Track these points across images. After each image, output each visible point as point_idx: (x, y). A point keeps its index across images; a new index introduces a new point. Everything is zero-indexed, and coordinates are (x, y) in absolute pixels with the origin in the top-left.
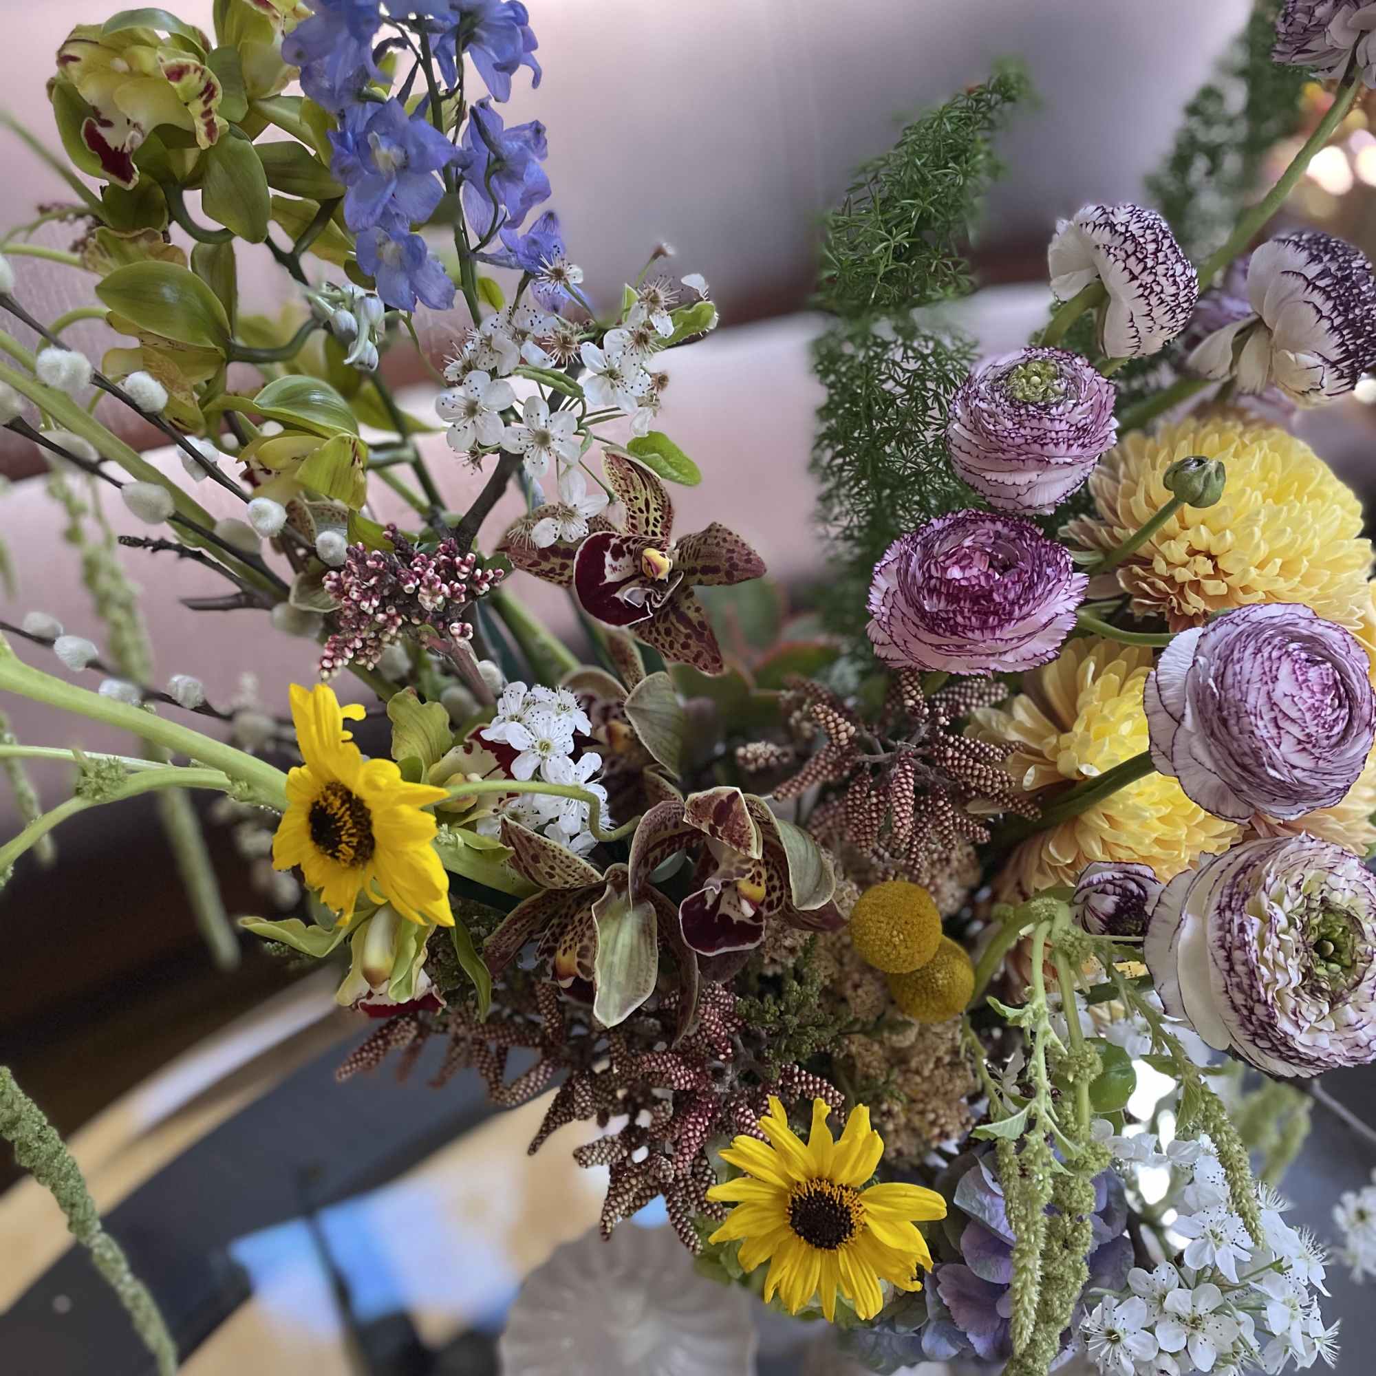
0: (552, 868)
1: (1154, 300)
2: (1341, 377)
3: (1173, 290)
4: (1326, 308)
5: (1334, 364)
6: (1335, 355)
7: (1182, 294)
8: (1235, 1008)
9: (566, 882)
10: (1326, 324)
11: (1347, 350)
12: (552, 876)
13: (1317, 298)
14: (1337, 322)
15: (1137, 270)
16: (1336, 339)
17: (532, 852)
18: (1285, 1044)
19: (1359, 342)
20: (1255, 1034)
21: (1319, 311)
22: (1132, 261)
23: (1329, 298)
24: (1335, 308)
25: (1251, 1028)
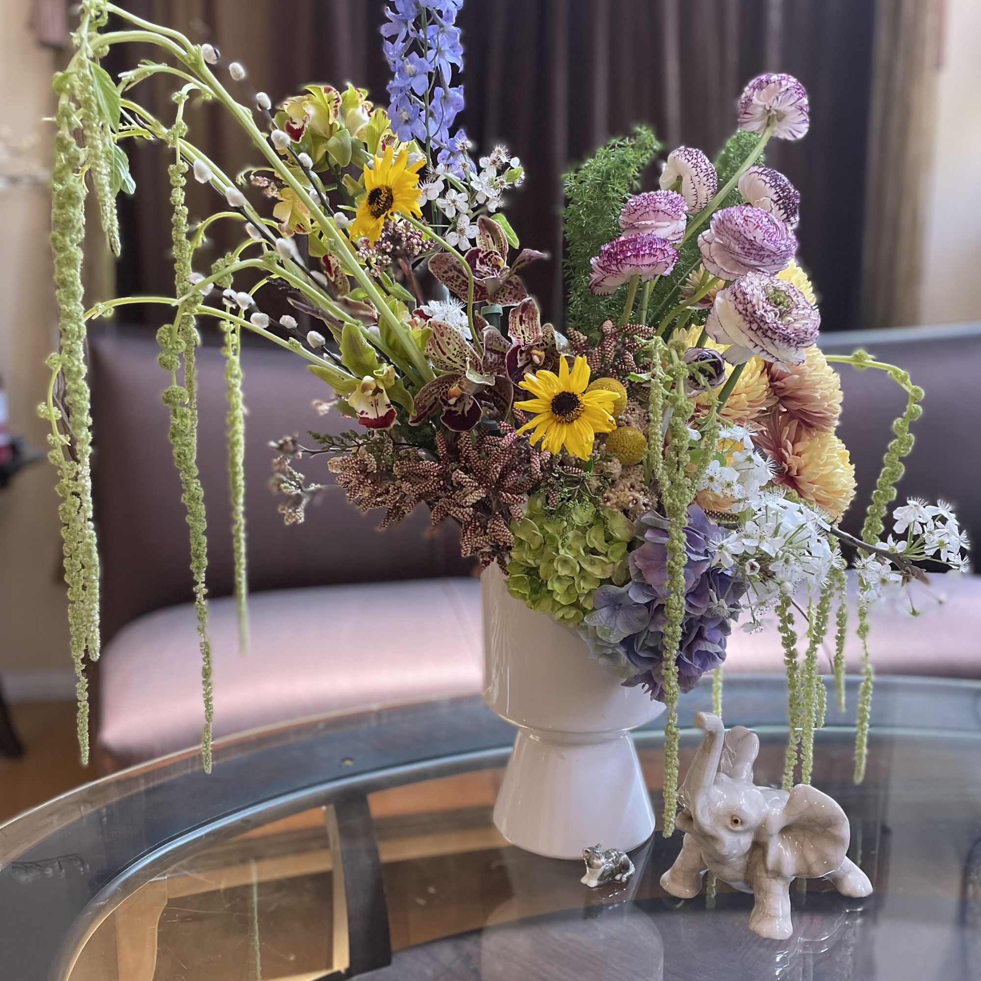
0: (449, 339)
1: (698, 169)
2: (780, 209)
3: (705, 167)
4: (767, 180)
5: (775, 202)
6: (775, 198)
7: (710, 169)
8: (740, 313)
9: (455, 349)
10: (768, 185)
11: (779, 196)
12: (449, 344)
13: (763, 177)
14: (773, 184)
15: (690, 159)
16: (774, 191)
17: (441, 332)
18: (762, 321)
19: (785, 194)
20: (750, 322)
21: (765, 181)
22: (688, 157)
23: (767, 176)
24: (771, 180)
25: (747, 318)
